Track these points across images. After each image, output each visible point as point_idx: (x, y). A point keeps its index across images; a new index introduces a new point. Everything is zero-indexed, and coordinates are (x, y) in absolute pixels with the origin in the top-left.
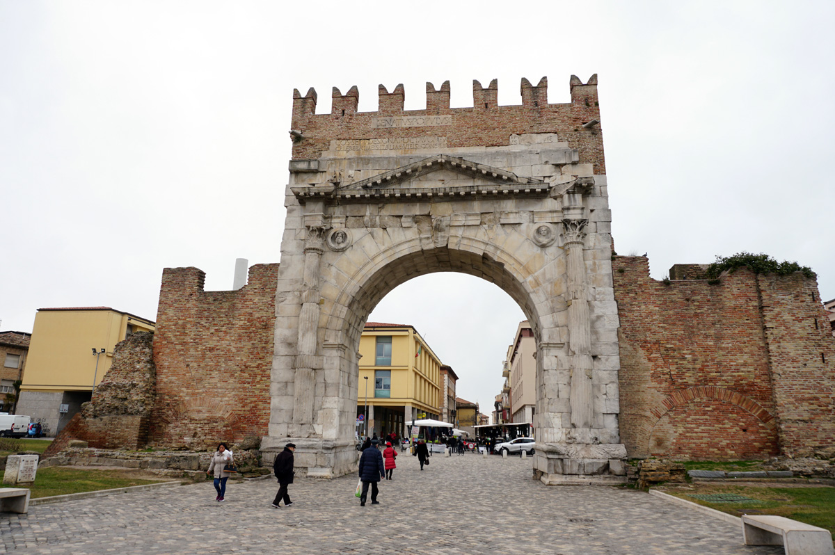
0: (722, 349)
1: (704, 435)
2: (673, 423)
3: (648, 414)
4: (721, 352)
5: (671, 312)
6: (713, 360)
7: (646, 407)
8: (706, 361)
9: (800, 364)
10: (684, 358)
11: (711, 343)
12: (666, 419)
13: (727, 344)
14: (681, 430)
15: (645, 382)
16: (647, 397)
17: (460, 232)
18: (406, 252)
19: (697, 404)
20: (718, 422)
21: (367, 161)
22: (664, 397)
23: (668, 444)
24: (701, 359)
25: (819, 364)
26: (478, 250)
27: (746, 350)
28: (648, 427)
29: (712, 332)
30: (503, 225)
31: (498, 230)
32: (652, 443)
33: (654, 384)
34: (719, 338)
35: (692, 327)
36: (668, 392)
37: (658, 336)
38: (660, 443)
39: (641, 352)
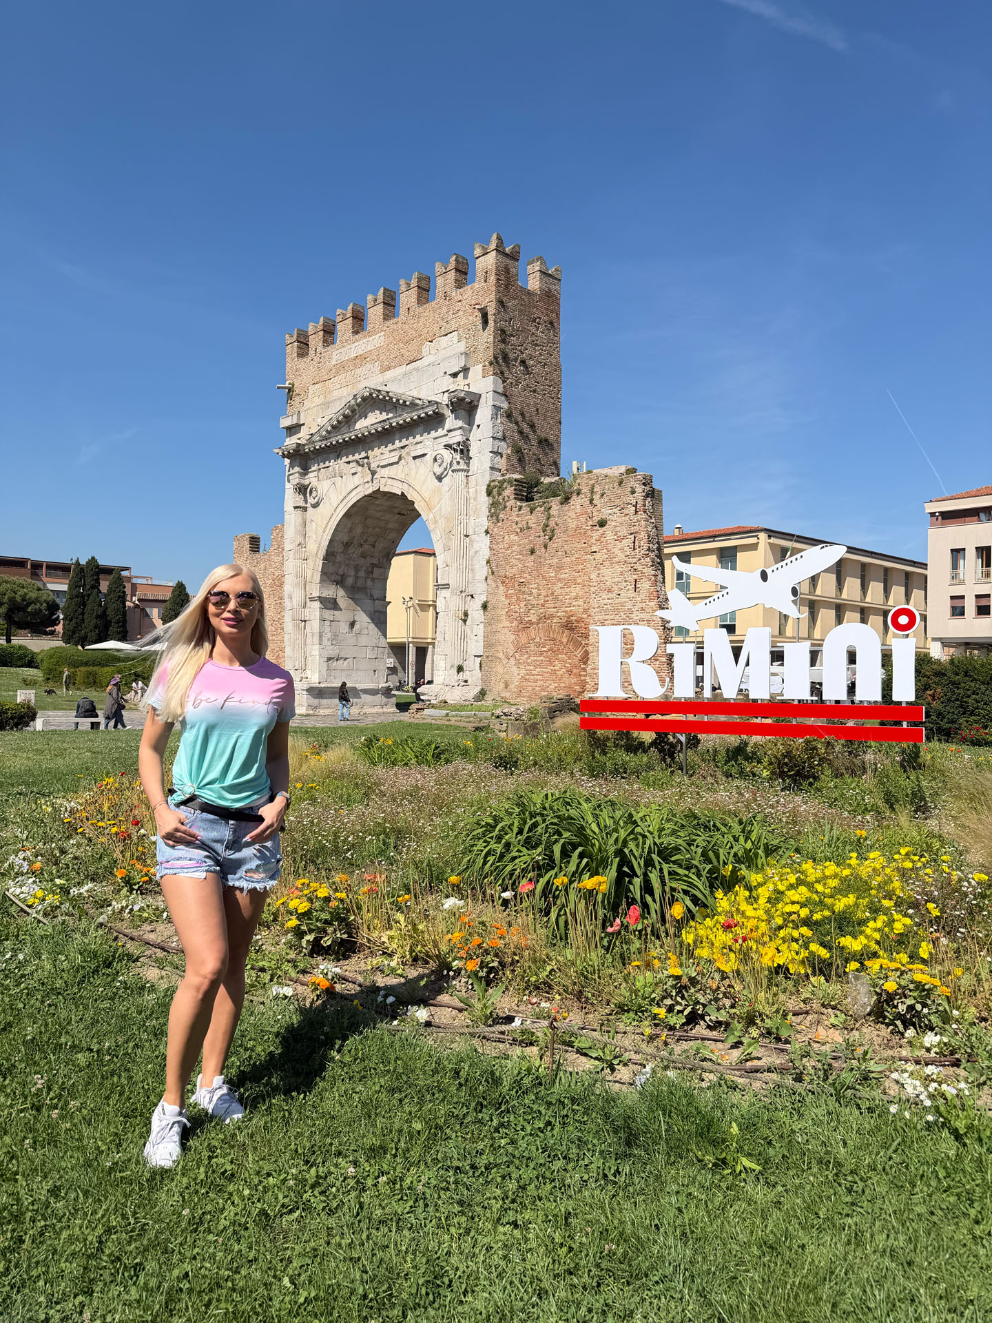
0: (560, 580)
1: (539, 677)
2: (518, 664)
3: (501, 655)
4: (560, 585)
5: (526, 541)
6: (553, 594)
7: (500, 648)
8: (547, 596)
9: (614, 595)
10: (531, 594)
11: (553, 575)
12: (512, 661)
13: (565, 575)
14: (523, 672)
15: (501, 621)
16: (501, 636)
17: (386, 472)
18: (354, 500)
19: (538, 645)
20: (550, 663)
22: (513, 637)
23: (512, 687)
24: (544, 593)
25: (631, 594)
26: (398, 489)
27: (579, 581)
28: (500, 669)
29: (555, 561)
30: (414, 458)
31: (411, 464)
32: (502, 685)
33: (507, 624)
34: (560, 568)
35: (540, 557)
36: (517, 632)
37: (514, 570)
38: (506, 686)
39: (501, 588)
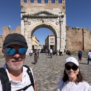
3: (69, 46)
4: (78, 38)
9: (87, 40)
10: (74, 39)
14: (73, 47)
15: (69, 42)
17: (46, 22)
21: (33, 11)
22: (71, 44)
23: (71, 49)
26: (49, 25)
27: (81, 38)
30: (52, 21)
31: (51, 22)
37: (71, 36)
39: (69, 38)
